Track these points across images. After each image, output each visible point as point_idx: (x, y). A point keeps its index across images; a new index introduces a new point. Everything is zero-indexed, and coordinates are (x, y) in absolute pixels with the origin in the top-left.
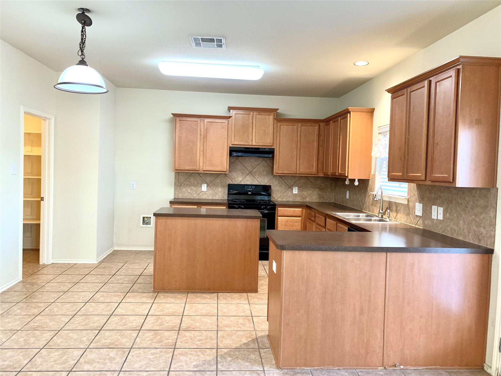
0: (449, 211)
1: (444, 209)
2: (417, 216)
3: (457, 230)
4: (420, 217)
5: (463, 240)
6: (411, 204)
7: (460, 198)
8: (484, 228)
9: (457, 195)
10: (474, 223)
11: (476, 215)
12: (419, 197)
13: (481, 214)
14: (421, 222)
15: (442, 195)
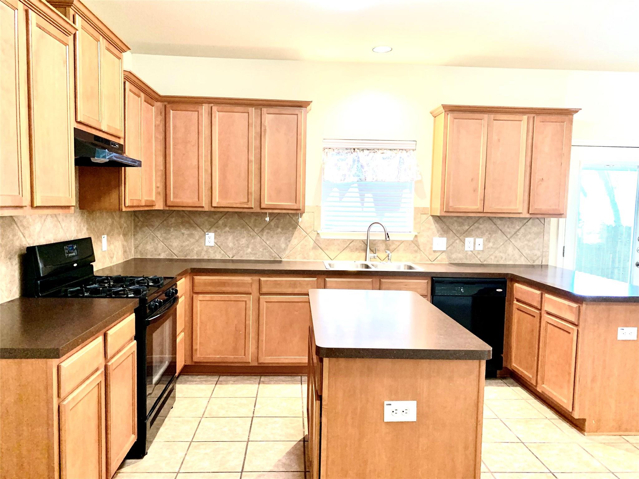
0: (492, 240)
1: (485, 239)
2: (435, 251)
3: (504, 257)
4: (443, 252)
5: (513, 263)
6: (421, 240)
7: (508, 227)
8: (539, 250)
9: (504, 226)
10: (526, 247)
11: (529, 241)
12: (438, 231)
13: (534, 239)
14: (444, 256)
15: (481, 226)
